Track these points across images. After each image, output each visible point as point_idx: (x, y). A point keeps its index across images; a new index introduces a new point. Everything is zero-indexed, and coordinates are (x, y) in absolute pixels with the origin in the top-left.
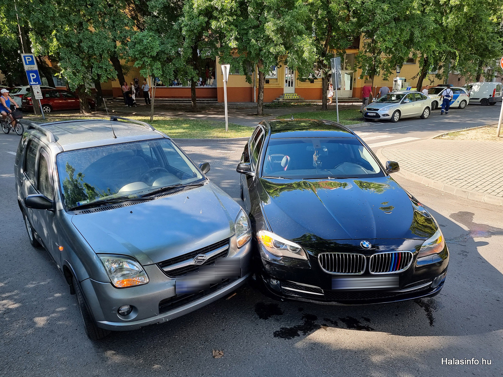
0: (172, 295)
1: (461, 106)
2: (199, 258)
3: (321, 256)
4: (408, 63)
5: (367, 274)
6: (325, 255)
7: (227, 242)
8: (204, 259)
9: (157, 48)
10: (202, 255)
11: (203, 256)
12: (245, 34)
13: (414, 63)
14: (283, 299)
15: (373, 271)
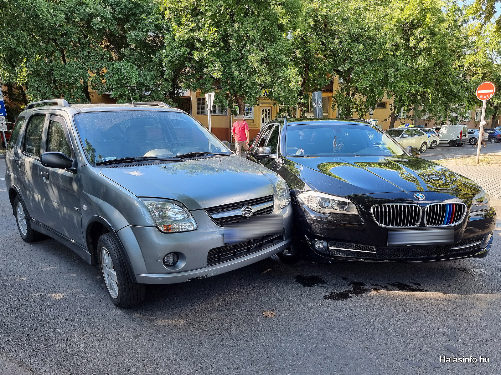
0: (221, 244)
1: (432, 146)
2: (246, 209)
3: (374, 208)
4: (379, 108)
5: (422, 227)
6: (379, 207)
7: (271, 199)
8: (251, 211)
9: (136, 78)
10: (249, 207)
11: (251, 208)
12: (228, 66)
13: (384, 107)
14: (331, 260)
15: (428, 224)
